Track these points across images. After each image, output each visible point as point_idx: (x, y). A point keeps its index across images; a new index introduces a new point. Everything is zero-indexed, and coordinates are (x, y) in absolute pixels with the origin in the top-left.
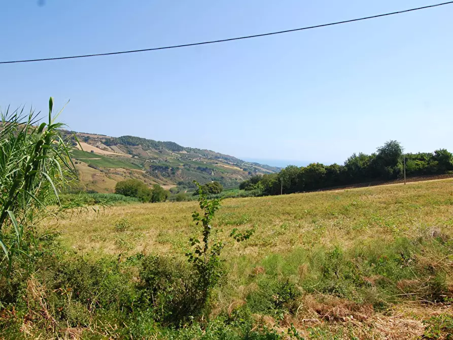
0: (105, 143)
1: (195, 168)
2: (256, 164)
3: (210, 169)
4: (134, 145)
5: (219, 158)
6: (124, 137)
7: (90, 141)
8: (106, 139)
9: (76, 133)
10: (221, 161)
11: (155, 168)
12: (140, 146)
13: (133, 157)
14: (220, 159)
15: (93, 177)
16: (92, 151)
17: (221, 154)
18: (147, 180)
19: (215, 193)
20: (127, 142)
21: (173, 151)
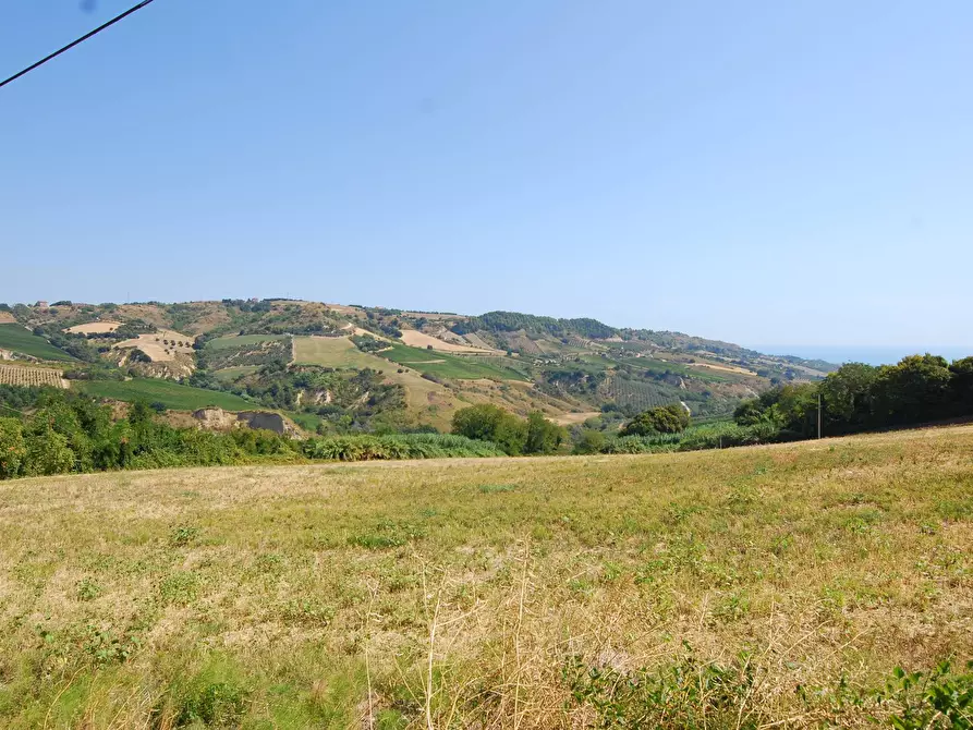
0: (453, 330)
1: (640, 374)
2: (791, 359)
3: (676, 375)
4: (509, 330)
5: (697, 348)
6: (490, 314)
7: (426, 328)
8: (455, 320)
9: (398, 312)
10: (702, 356)
11: (553, 376)
12: (522, 330)
13: (509, 354)
14: (702, 352)
15: (430, 399)
16: (430, 347)
17: (701, 340)
18: (537, 402)
19: (670, 431)
20: (497, 325)
21: (592, 337)
